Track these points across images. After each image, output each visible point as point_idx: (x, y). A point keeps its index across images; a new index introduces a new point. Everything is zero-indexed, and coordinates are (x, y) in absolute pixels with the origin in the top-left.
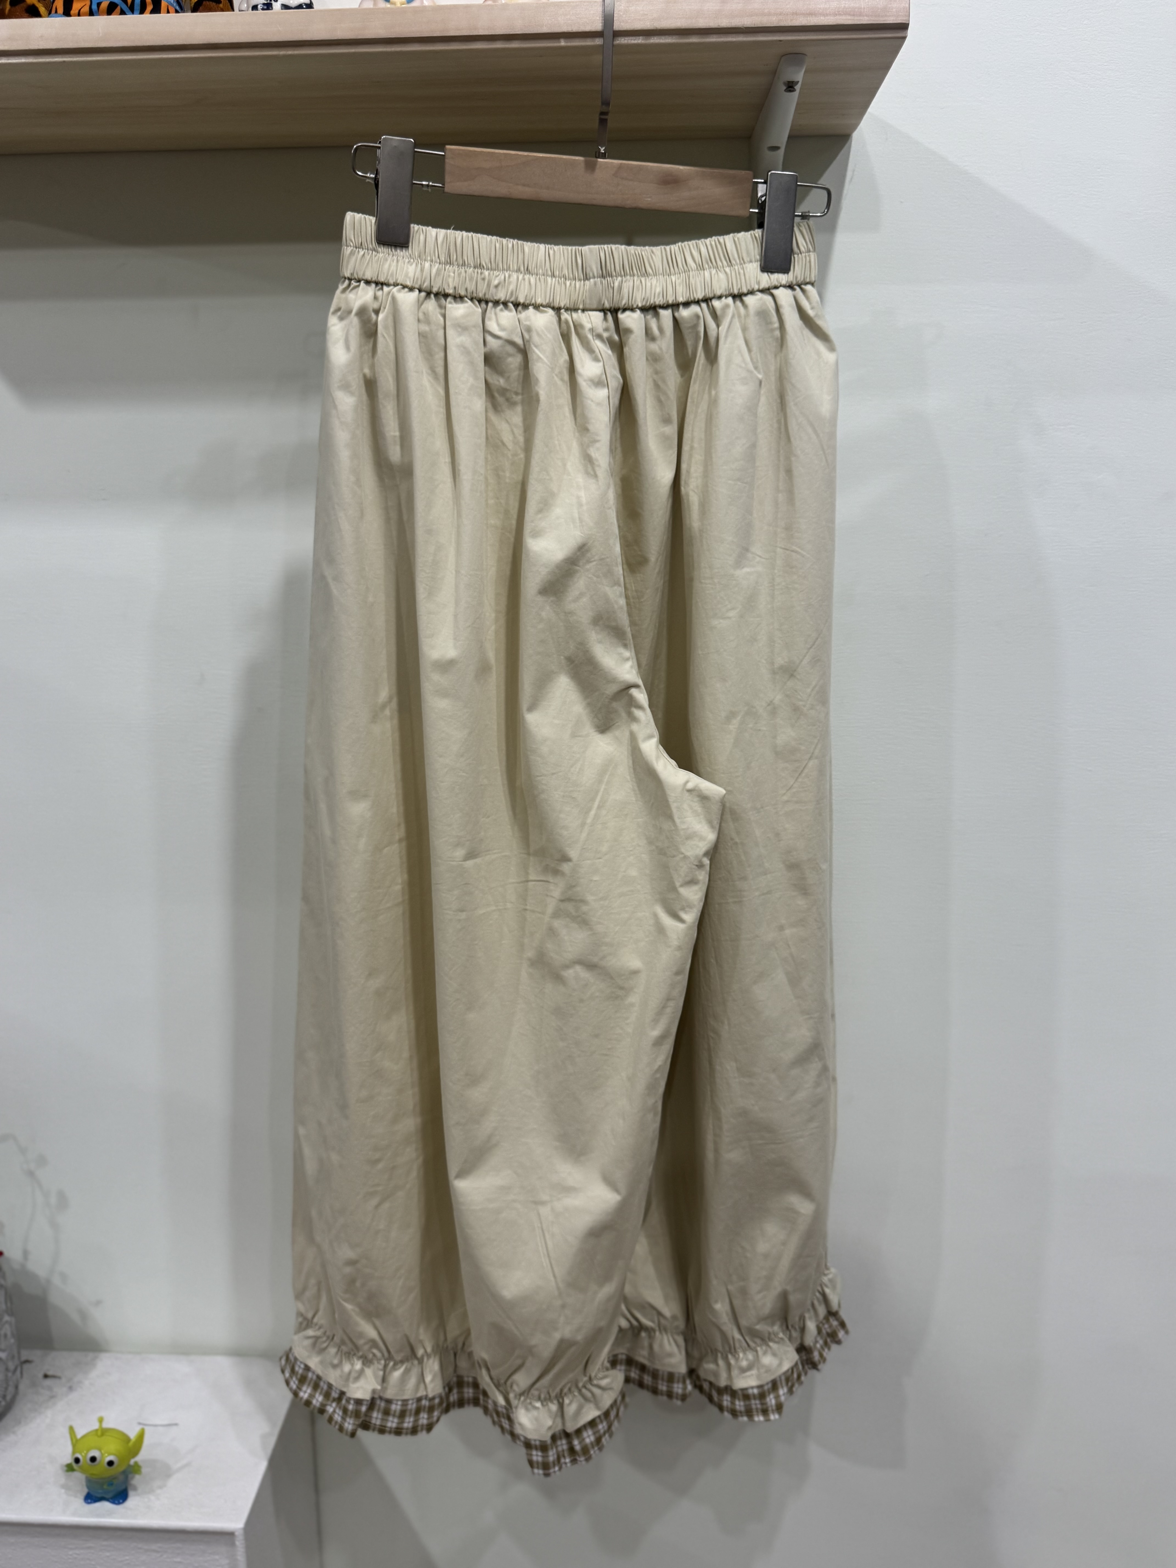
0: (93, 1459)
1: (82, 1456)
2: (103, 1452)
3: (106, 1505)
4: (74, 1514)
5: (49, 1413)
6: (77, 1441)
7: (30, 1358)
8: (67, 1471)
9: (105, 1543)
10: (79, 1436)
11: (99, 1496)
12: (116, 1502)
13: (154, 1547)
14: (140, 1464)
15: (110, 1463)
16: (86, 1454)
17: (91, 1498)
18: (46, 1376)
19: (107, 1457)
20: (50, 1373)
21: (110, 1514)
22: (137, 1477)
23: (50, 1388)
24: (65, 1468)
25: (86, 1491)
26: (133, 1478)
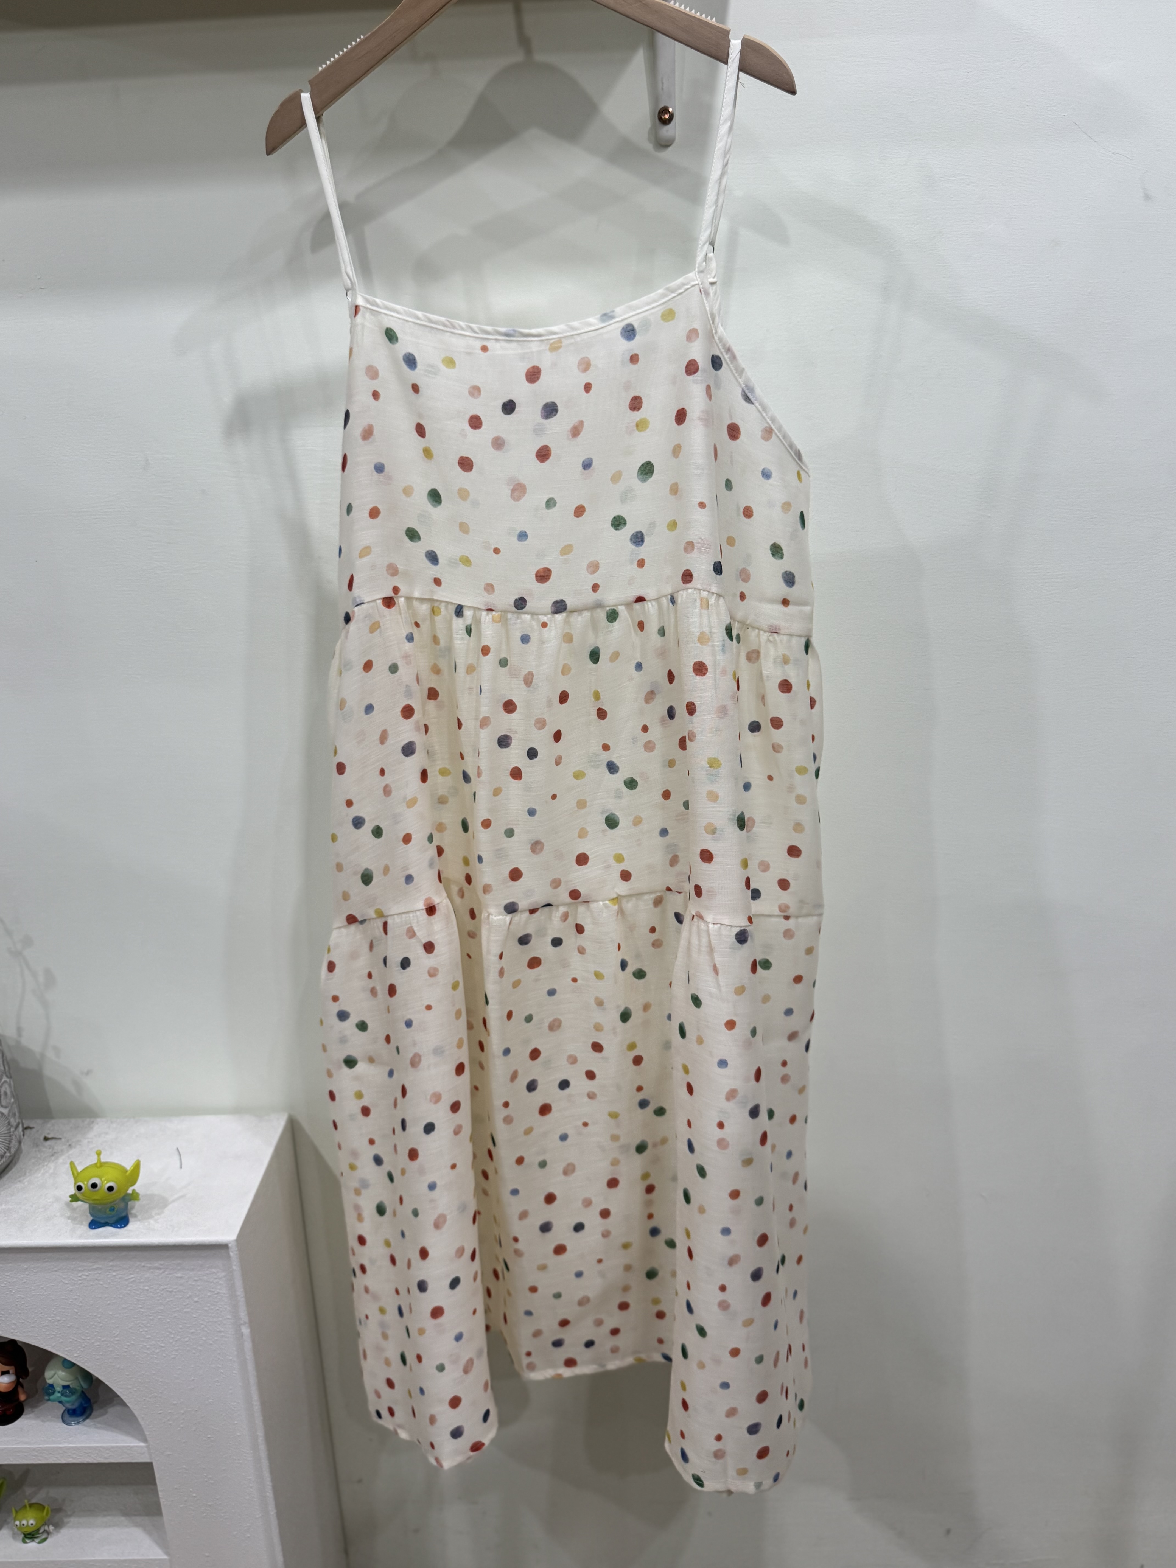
0: (94, 1186)
1: (84, 1184)
2: (103, 1179)
3: (109, 1229)
4: (80, 1237)
5: (52, 1165)
6: (78, 1174)
7: (31, 1126)
8: (71, 1201)
9: (111, 1264)
10: (80, 1169)
11: (103, 1221)
12: (119, 1226)
13: (157, 1265)
14: (138, 1191)
15: (110, 1189)
16: (88, 1182)
17: (94, 1224)
18: (46, 1139)
19: (106, 1183)
20: (49, 1136)
21: (113, 1235)
22: (137, 1204)
23: (51, 1147)
24: (70, 1199)
25: (91, 1218)
26: (133, 1208)
